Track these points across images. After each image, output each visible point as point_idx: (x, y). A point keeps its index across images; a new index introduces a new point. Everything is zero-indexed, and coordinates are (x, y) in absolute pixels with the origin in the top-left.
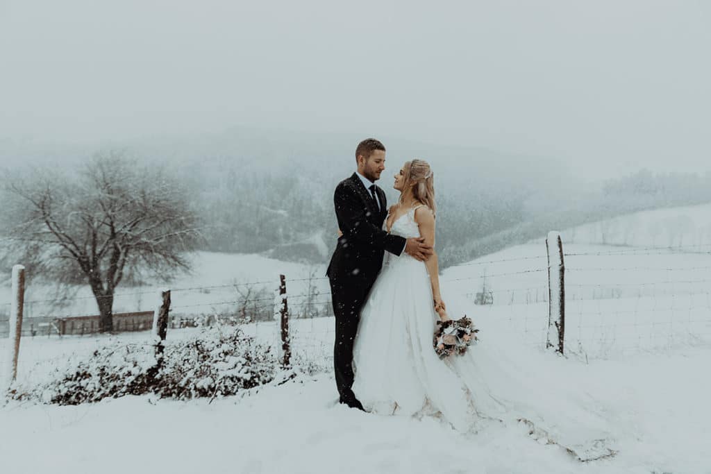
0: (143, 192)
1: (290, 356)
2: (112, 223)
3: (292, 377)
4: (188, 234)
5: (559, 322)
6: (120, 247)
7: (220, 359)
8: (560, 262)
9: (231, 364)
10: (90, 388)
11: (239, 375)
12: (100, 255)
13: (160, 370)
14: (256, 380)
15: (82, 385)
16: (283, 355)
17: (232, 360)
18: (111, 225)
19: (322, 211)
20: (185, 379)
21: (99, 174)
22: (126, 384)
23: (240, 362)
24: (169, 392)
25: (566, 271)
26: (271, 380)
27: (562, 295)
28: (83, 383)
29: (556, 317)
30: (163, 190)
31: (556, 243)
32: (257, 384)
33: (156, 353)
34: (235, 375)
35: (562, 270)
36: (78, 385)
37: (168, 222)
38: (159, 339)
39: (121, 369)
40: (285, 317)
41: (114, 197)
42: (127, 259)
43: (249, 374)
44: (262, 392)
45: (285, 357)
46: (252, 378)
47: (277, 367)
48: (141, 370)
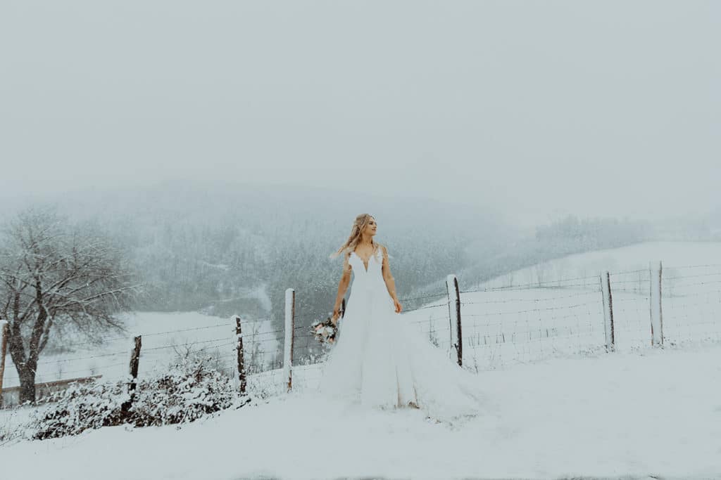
0: (74, 250)
1: (245, 385)
2: (38, 283)
3: (248, 401)
4: (123, 292)
5: (457, 344)
6: (47, 309)
7: (186, 390)
8: (456, 298)
9: (196, 394)
10: (70, 423)
11: (203, 403)
12: (22, 318)
13: (133, 404)
14: (218, 406)
15: (62, 422)
16: (240, 384)
17: (197, 391)
18: (38, 286)
19: (264, 265)
20: (156, 410)
21: (26, 233)
22: (103, 417)
23: (204, 392)
24: (140, 423)
25: (461, 305)
26: (229, 406)
27: (459, 323)
28: (63, 420)
29: (455, 341)
30: (97, 247)
31: (453, 283)
32: (218, 409)
33: (129, 390)
34: (199, 403)
35: (458, 304)
36: (58, 422)
37: (100, 281)
38: (131, 377)
39: (98, 406)
40: (241, 353)
41: (41, 256)
42: (54, 321)
43: (212, 401)
44: (222, 416)
45: (241, 386)
46: (214, 405)
47: (235, 394)
48: (116, 404)
